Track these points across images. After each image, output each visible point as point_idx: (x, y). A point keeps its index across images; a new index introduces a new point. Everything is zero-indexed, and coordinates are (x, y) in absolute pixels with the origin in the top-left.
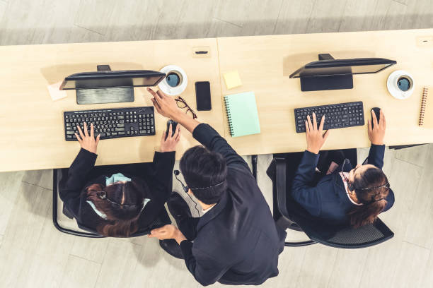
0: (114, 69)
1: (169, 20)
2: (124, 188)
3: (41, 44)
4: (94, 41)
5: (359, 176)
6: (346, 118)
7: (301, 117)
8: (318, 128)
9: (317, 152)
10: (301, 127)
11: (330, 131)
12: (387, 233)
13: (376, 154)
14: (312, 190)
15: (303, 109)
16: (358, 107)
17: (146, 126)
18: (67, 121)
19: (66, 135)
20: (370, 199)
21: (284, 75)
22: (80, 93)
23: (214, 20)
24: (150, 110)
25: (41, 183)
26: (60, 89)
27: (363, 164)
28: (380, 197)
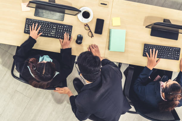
0: (57, 3)
5: (168, 86)
6: (170, 54)
7: (147, 49)
9: (151, 69)
14: (143, 87)
15: (149, 45)
16: (178, 50)
18: (27, 23)
19: (25, 30)
20: (171, 99)
21: (144, 25)
22: (37, 10)
24: (71, 27)
25: (10, 51)
26: (27, 6)
27: (173, 80)
28: (177, 99)
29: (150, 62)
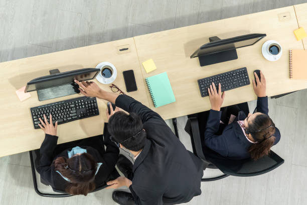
0: (62, 71)
1: (97, 29)
2: (80, 159)
3: (7, 61)
4: (45, 53)
5: (251, 123)
6: (236, 81)
7: (204, 86)
8: (218, 92)
9: (219, 110)
10: (205, 93)
12: (279, 161)
13: (262, 104)
14: (220, 137)
15: (204, 79)
16: (244, 71)
17: (92, 109)
18: (34, 114)
19: (35, 125)
20: (263, 138)
21: (187, 56)
22: (40, 92)
23: (129, 24)
25: (21, 163)
26: (25, 92)
28: (270, 135)
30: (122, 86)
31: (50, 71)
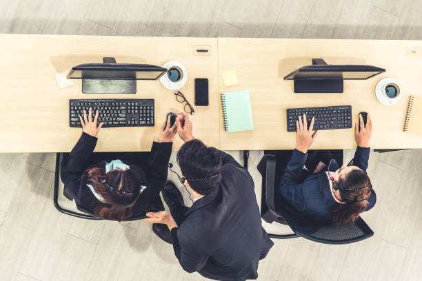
0: (119, 62)
1: (174, 18)
2: (122, 175)
3: (52, 34)
4: (102, 34)
5: (343, 177)
6: (334, 120)
7: (292, 117)
8: (308, 129)
9: (305, 152)
10: (292, 127)
11: (319, 132)
12: (367, 232)
13: (361, 156)
15: (295, 109)
16: (347, 110)
17: (147, 117)
19: (71, 121)
21: (279, 76)
22: (85, 82)
23: (216, 21)
24: (151, 102)
25: (44, 165)
26: (68, 78)
27: (348, 166)
28: (363, 197)
29: (302, 139)
30: (191, 96)
31: (104, 59)
